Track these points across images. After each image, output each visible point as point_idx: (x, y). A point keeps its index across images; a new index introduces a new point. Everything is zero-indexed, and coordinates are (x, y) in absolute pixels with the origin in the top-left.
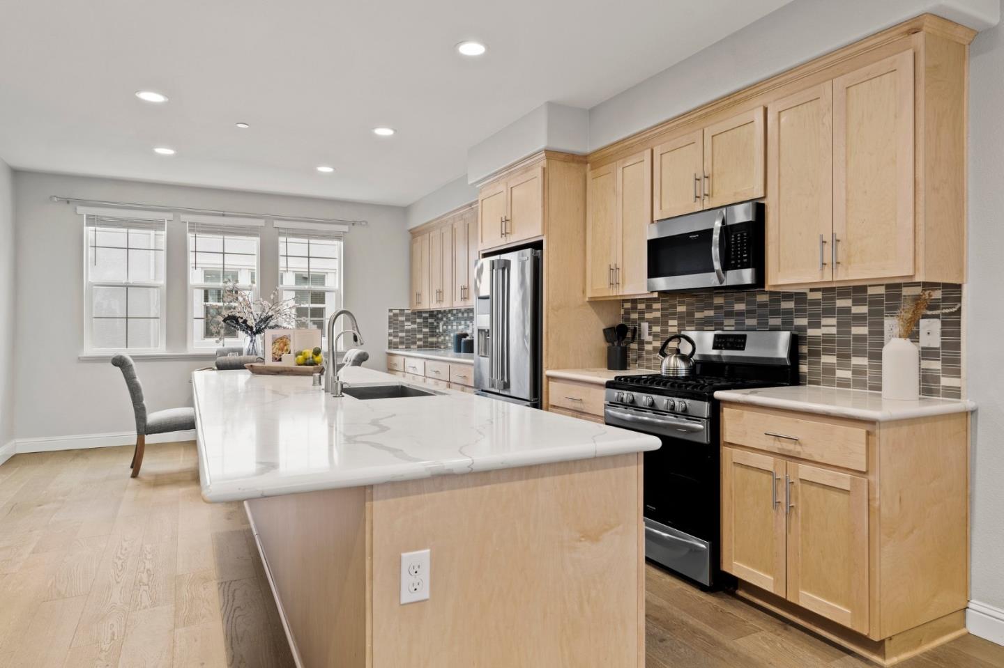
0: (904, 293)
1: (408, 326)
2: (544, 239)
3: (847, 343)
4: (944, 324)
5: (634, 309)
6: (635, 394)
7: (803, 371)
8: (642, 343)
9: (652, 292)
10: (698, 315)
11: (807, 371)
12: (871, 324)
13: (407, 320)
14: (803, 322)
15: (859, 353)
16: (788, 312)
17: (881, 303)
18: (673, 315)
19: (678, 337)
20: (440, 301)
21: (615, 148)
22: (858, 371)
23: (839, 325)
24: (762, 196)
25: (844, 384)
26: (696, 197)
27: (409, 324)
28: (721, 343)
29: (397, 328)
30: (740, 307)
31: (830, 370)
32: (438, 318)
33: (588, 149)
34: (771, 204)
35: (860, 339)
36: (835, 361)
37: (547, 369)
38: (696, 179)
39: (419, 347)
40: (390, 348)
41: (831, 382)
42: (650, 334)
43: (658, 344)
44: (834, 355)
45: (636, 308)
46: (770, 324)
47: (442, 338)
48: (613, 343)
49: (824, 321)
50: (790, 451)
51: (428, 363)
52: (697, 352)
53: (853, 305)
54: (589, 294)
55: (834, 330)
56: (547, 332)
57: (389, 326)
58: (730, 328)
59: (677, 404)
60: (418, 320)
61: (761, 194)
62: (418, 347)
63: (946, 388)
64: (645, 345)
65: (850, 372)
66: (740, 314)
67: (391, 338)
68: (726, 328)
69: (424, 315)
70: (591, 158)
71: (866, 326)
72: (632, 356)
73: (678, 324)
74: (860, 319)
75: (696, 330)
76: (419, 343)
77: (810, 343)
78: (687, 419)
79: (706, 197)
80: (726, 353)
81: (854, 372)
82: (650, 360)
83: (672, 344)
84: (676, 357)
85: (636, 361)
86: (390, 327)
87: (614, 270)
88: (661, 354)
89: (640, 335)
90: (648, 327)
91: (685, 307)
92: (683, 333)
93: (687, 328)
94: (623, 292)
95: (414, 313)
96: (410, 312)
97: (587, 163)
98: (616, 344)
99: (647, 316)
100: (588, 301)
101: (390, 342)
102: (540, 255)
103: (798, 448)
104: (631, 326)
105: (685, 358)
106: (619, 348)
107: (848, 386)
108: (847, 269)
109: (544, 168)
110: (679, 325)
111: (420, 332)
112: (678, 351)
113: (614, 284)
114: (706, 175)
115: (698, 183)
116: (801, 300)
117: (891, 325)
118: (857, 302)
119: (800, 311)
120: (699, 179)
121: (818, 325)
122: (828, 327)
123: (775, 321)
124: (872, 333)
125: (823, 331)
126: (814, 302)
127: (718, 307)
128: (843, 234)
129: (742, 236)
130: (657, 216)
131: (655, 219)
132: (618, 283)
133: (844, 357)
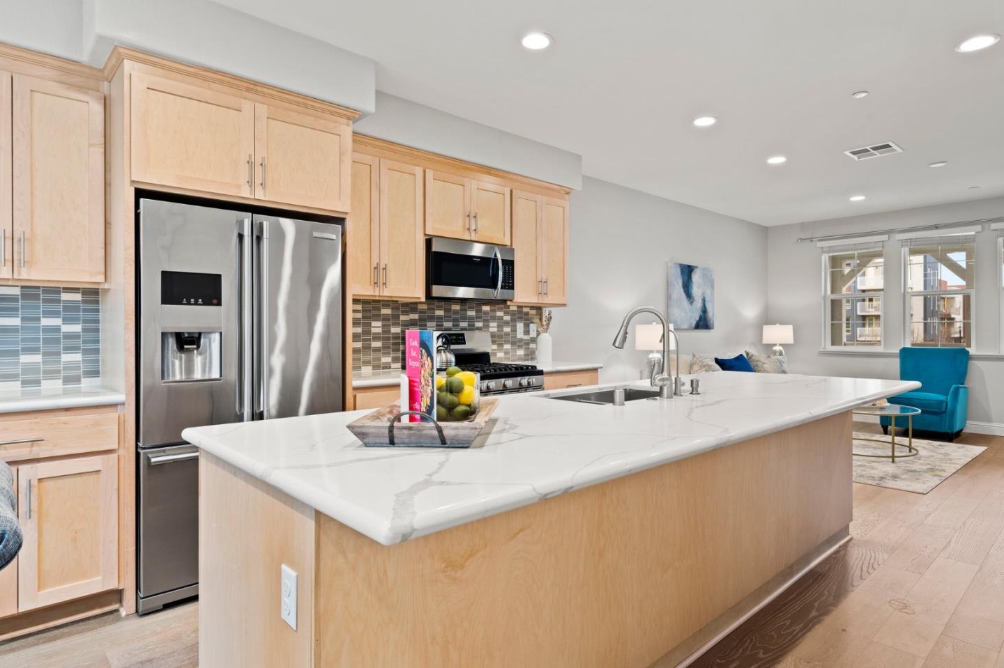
2: (349, 218)
15: (507, 342)
16: (471, 318)
21: (378, 144)
23: (498, 326)
26: (466, 229)
30: (440, 313)
35: (507, 334)
61: (509, 244)
66: (440, 318)
71: (510, 327)
73: (382, 325)
74: (507, 323)
114: (474, 215)
115: (467, 218)
116: (479, 311)
117: (520, 326)
118: (506, 313)
119: (478, 318)
120: (468, 216)
121: (488, 326)
122: (493, 327)
123: (464, 324)
124: (512, 331)
125: (491, 330)
126: (486, 313)
127: (422, 312)
128: (547, 279)
129: (509, 268)
130: (430, 232)
131: (427, 233)
132: (385, 284)
133: (500, 345)
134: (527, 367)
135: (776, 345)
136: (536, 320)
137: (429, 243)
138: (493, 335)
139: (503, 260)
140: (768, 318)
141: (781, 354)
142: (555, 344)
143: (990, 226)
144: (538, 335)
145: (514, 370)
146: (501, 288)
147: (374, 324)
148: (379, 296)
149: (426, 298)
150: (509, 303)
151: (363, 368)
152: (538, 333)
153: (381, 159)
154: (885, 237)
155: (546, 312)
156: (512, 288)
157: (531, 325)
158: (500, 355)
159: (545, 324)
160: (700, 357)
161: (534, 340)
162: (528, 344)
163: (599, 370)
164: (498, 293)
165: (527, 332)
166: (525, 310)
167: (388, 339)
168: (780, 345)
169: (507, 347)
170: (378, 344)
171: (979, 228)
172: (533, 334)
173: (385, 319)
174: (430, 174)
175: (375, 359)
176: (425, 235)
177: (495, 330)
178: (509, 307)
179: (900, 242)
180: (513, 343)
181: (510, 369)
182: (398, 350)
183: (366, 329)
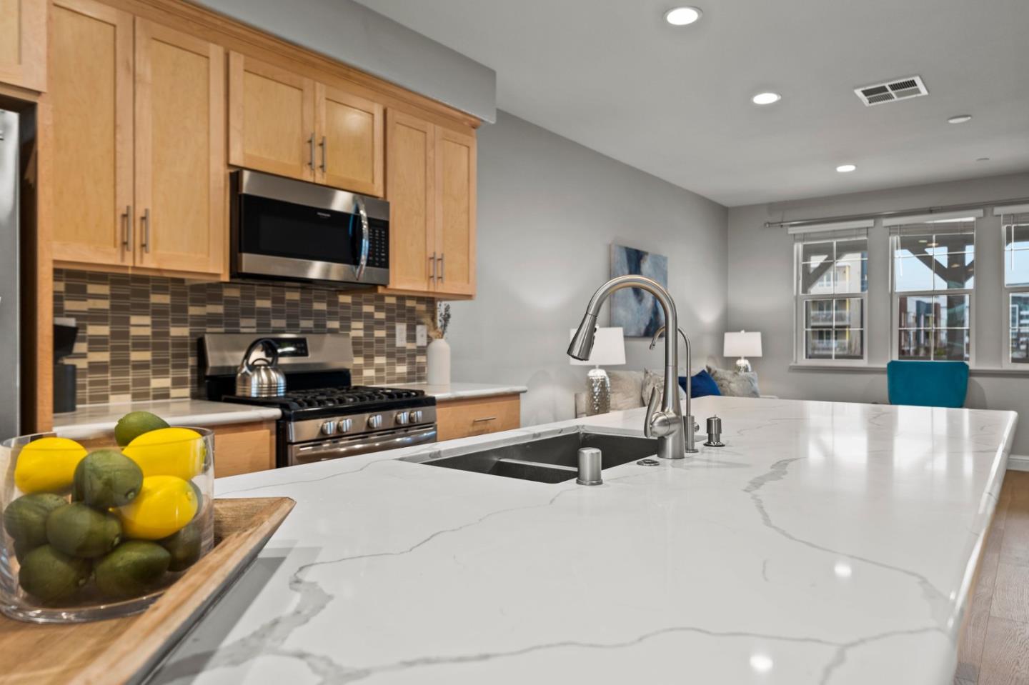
3: (371, 345)
12: (386, 328)
14: (335, 325)
15: (380, 353)
16: (320, 314)
22: (379, 369)
23: (365, 328)
24: (382, 197)
35: (380, 341)
44: (362, 356)
46: (300, 325)
49: (354, 325)
53: (375, 311)
61: (381, 194)
71: (384, 330)
79: (320, 169)
113: (132, 244)
114: (320, 141)
115: (308, 145)
116: (333, 303)
117: (401, 329)
118: (378, 309)
119: (332, 315)
120: (310, 142)
121: (349, 328)
122: (357, 330)
123: (306, 324)
124: (388, 335)
125: (353, 333)
126: (345, 306)
127: (230, 302)
128: (442, 255)
129: (380, 233)
130: (236, 159)
131: (232, 162)
132: (144, 246)
133: (369, 357)
134: (409, 393)
135: (740, 358)
136: (427, 320)
137: (235, 178)
138: (356, 342)
139: (369, 220)
140: (729, 323)
141: (746, 370)
142: (455, 356)
143: (993, 210)
144: (428, 343)
145: (385, 399)
146: (368, 264)
147: (134, 320)
148: (134, 268)
149: (232, 277)
150: (380, 290)
151: (112, 398)
152: (430, 339)
153: (138, 19)
154: (870, 223)
155: (441, 307)
156: (385, 264)
157: (419, 328)
158: (369, 373)
159: (440, 326)
160: (655, 374)
161: (422, 351)
162: (414, 356)
163: (522, 395)
164: (363, 271)
165: (412, 337)
166: (409, 303)
167: (164, 346)
168: (746, 358)
169: (380, 360)
170: (146, 356)
171: (980, 212)
172: (421, 341)
173: (158, 312)
174: (237, 61)
175: (136, 382)
176: (230, 166)
177: (361, 333)
178: (382, 297)
179: (888, 229)
180: (390, 355)
181: (381, 397)
182: (185, 366)
183: (119, 328)
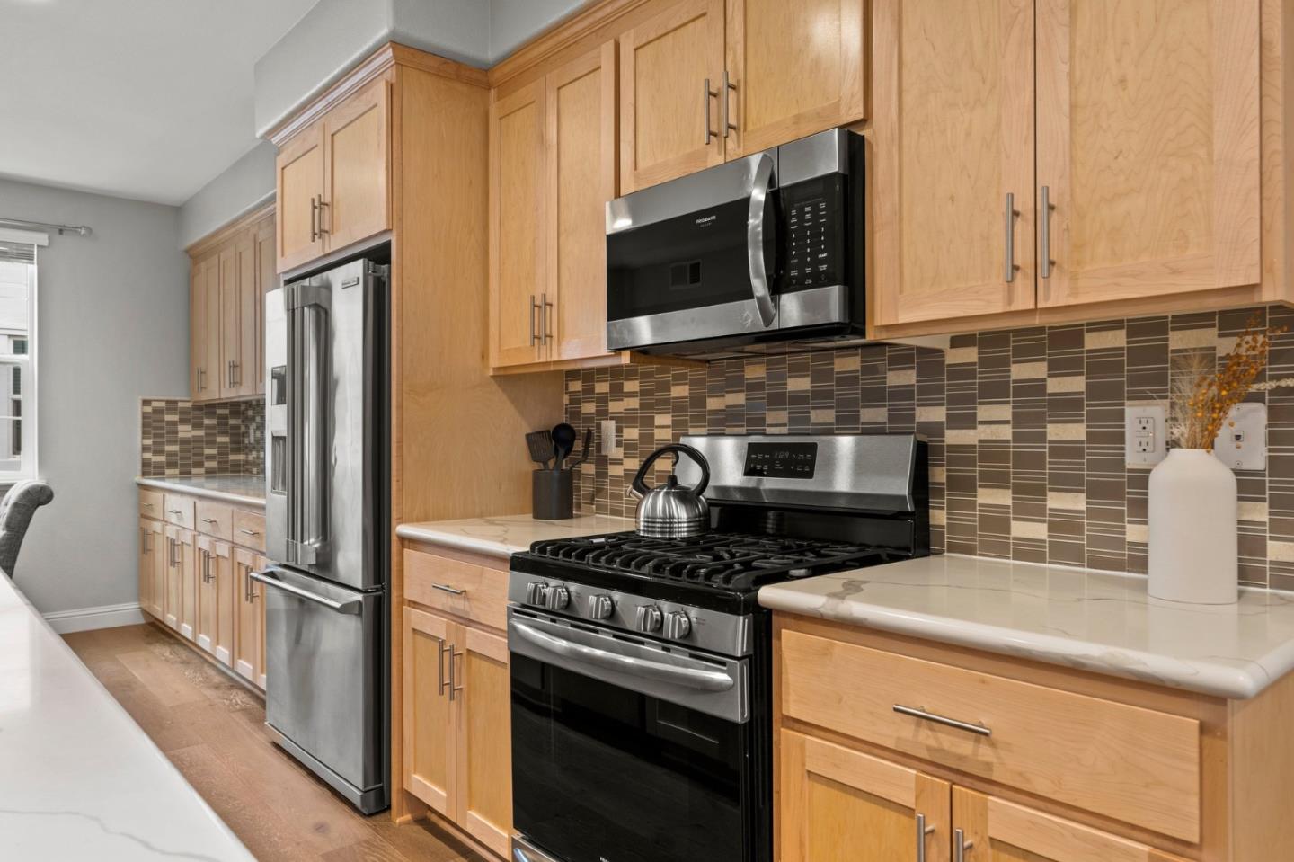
0: (1173, 345)
1: (186, 431)
2: (393, 238)
3: (1038, 460)
4: (1273, 414)
5: (588, 392)
6: (574, 587)
7: (936, 523)
8: (603, 462)
9: (618, 351)
10: (713, 404)
11: (945, 522)
12: (1092, 418)
13: (183, 421)
14: (938, 414)
17: (1116, 367)
18: (665, 405)
19: (674, 449)
20: (235, 383)
21: (543, 48)
22: (1059, 524)
23: (1017, 420)
24: (861, 116)
25: (1030, 551)
26: (711, 133)
27: (189, 427)
28: (763, 462)
29: (162, 436)
30: (799, 384)
31: (997, 522)
32: (247, 418)
33: (490, 54)
34: (878, 137)
36: (1009, 502)
37: (401, 521)
38: (710, 94)
39: (210, 471)
40: (144, 474)
41: (1000, 549)
42: (618, 444)
43: (634, 464)
44: (1008, 488)
45: (592, 391)
46: (863, 419)
47: (254, 454)
48: (545, 463)
49: (983, 412)
50: (961, 758)
51: (200, 504)
52: (711, 483)
53: (1049, 376)
54: (495, 361)
55: (1006, 433)
56: (400, 442)
57: (144, 433)
58: (778, 428)
59: (668, 616)
60: (207, 422)
61: (857, 113)
62: (207, 472)
63: (1280, 566)
64: (609, 466)
65: (1045, 526)
66: (799, 399)
67: (148, 455)
68: (769, 430)
69: (220, 412)
70: (496, 75)
71: (1082, 421)
72: (585, 488)
73: (674, 422)
74: (1066, 406)
75: (709, 435)
76: (208, 464)
77: (951, 462)
78: (692, 656)
79: (732, 133)
80: (770, 483)
81: (1053, 527)
82: (618, 496)
83: (662, 465)
84: (667, 494)
85: (593, 499)
86: (145, 435)
87: (541, 307)
88: (636, 487)
89: (599, 447)
90: (614, 428)
91: (687, 387)
92: (683, 440)
93: (691, 431)
94: (559, 355)
95: (197, 408)
96: (189, 405)
97: (489, 87)
98: (551, 463)
99: (614, 407)
100: (493, 377)
101: (146, 464)
102: (386, 274)
103: (985, 753)
104: (580, 428)
105: (686, 497)
106: (556, 474)
107: (1039, 557)
108: (1074, 278)
109: (392, 86)
110: (675, 424)
111: (211, 443)
112: (673, 481)
113: (541, 337)
114: (733, 82)
115: (714, 102)
120: (717, 94)
124: (1097, 437)
129: (816, 209)
130: (627, 187)
132: (549, 336)
133: (1030, 492)
169: (1066, 502)
174: (626, 42)
180: (1101, 491)
